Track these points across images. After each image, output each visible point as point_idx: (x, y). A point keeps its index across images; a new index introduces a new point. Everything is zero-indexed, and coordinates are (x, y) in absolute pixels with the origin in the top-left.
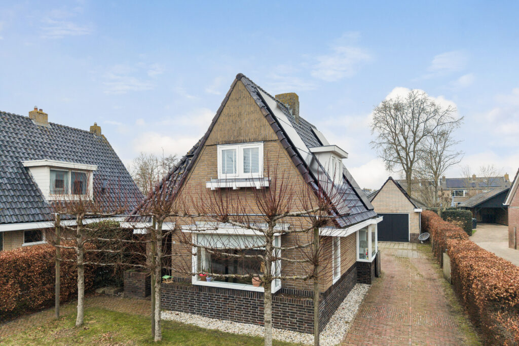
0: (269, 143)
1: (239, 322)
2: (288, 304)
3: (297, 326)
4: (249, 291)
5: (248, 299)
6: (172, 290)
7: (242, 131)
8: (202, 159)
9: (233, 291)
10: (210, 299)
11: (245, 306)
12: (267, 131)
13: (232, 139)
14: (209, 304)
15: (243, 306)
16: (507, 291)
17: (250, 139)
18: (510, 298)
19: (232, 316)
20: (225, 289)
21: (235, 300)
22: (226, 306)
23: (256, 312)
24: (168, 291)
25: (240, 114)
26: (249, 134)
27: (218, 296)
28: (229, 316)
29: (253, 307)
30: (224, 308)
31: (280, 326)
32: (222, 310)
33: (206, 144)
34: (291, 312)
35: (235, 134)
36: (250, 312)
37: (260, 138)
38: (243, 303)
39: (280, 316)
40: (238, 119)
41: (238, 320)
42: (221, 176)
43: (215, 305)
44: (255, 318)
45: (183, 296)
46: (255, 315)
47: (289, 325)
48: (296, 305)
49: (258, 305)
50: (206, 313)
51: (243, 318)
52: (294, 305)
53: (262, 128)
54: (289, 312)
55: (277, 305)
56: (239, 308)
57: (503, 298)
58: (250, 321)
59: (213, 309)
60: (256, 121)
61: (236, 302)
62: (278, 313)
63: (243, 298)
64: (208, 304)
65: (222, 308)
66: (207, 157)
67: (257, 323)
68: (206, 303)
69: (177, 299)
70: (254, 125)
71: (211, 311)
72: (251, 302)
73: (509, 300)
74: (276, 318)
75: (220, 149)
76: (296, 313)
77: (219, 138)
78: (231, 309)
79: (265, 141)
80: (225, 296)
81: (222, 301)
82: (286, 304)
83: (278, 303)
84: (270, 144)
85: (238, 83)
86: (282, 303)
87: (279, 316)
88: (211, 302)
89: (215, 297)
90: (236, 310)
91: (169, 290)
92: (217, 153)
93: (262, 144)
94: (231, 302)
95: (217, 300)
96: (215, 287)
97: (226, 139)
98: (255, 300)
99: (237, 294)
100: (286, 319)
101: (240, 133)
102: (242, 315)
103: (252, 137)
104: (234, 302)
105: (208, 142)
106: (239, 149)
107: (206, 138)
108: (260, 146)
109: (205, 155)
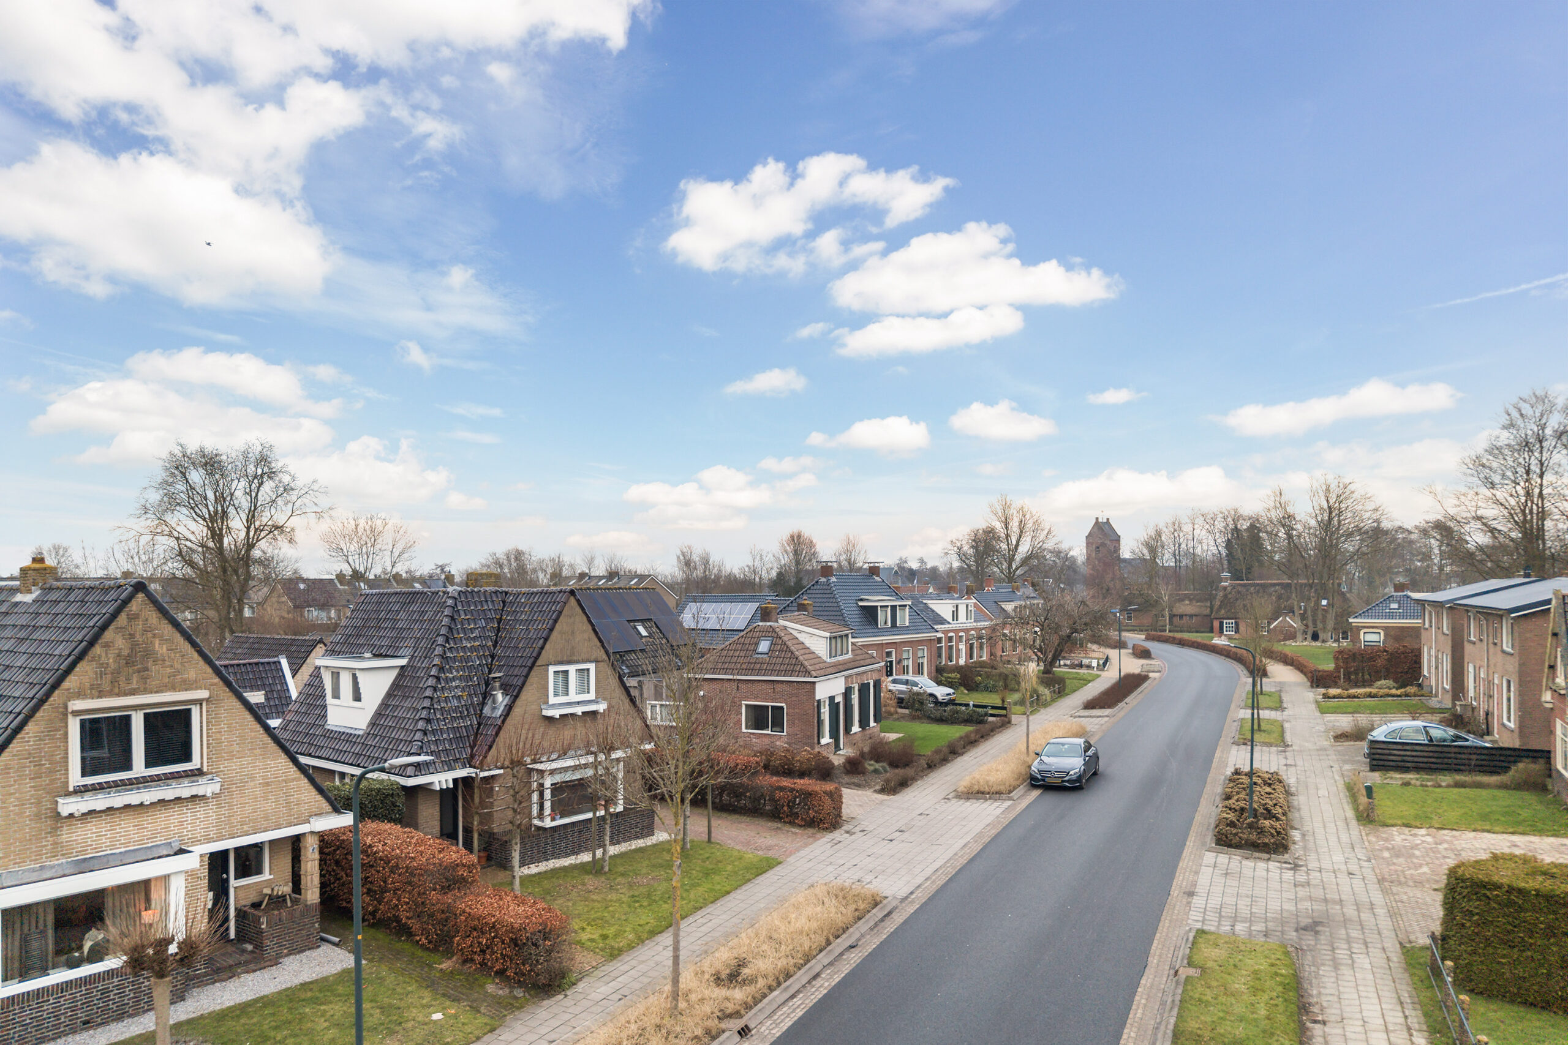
0: (600, 664)
2: (634, 817)
7: (575, 650)
8: (531, 681)
9: (586, 820)
10: (565, 837)
12: (599, 652)
13: (565, 659)
14: (564, 843)
17: (583, 660)
19: (586, 847)
20: (578, 821)
22: (581, 839)
25: (573, 633)
26: (582, 655)
27: (573, 831)
28: (584, 848)
30: (579, 842)
32: (577, 844)
33: (537, 664)
35: (568, 653)
37: (592, 659)
40: (571, 638)
42: (552, 700)
45: (536, 844)
50: (561, 854)
55: (625, 821)
59: (568, 847)
60: (589, 640)
65: (576, 842)
66: (536, 679)
68: (562, 843)
70: (585, 644)
71: (565, 850)
75: (552, 669)
77: (551, 657)
79: (596, 661)
80: (579, 829)
81: (577, 835)
82: (632, 817)
83: (628, 817)
88: (565, 840)
92: (548, 674)
93: (594, 665)
94: (585, 833)
95: (572, 836)
96: (568, 824)
97: (559, 659)
101: (573, 652)
103: (584, 656)
104: (588, 832)
105: (539, 663)
106: (572, 669)
107: (536, 659)
108: (592, 667)
109: (533, 678)
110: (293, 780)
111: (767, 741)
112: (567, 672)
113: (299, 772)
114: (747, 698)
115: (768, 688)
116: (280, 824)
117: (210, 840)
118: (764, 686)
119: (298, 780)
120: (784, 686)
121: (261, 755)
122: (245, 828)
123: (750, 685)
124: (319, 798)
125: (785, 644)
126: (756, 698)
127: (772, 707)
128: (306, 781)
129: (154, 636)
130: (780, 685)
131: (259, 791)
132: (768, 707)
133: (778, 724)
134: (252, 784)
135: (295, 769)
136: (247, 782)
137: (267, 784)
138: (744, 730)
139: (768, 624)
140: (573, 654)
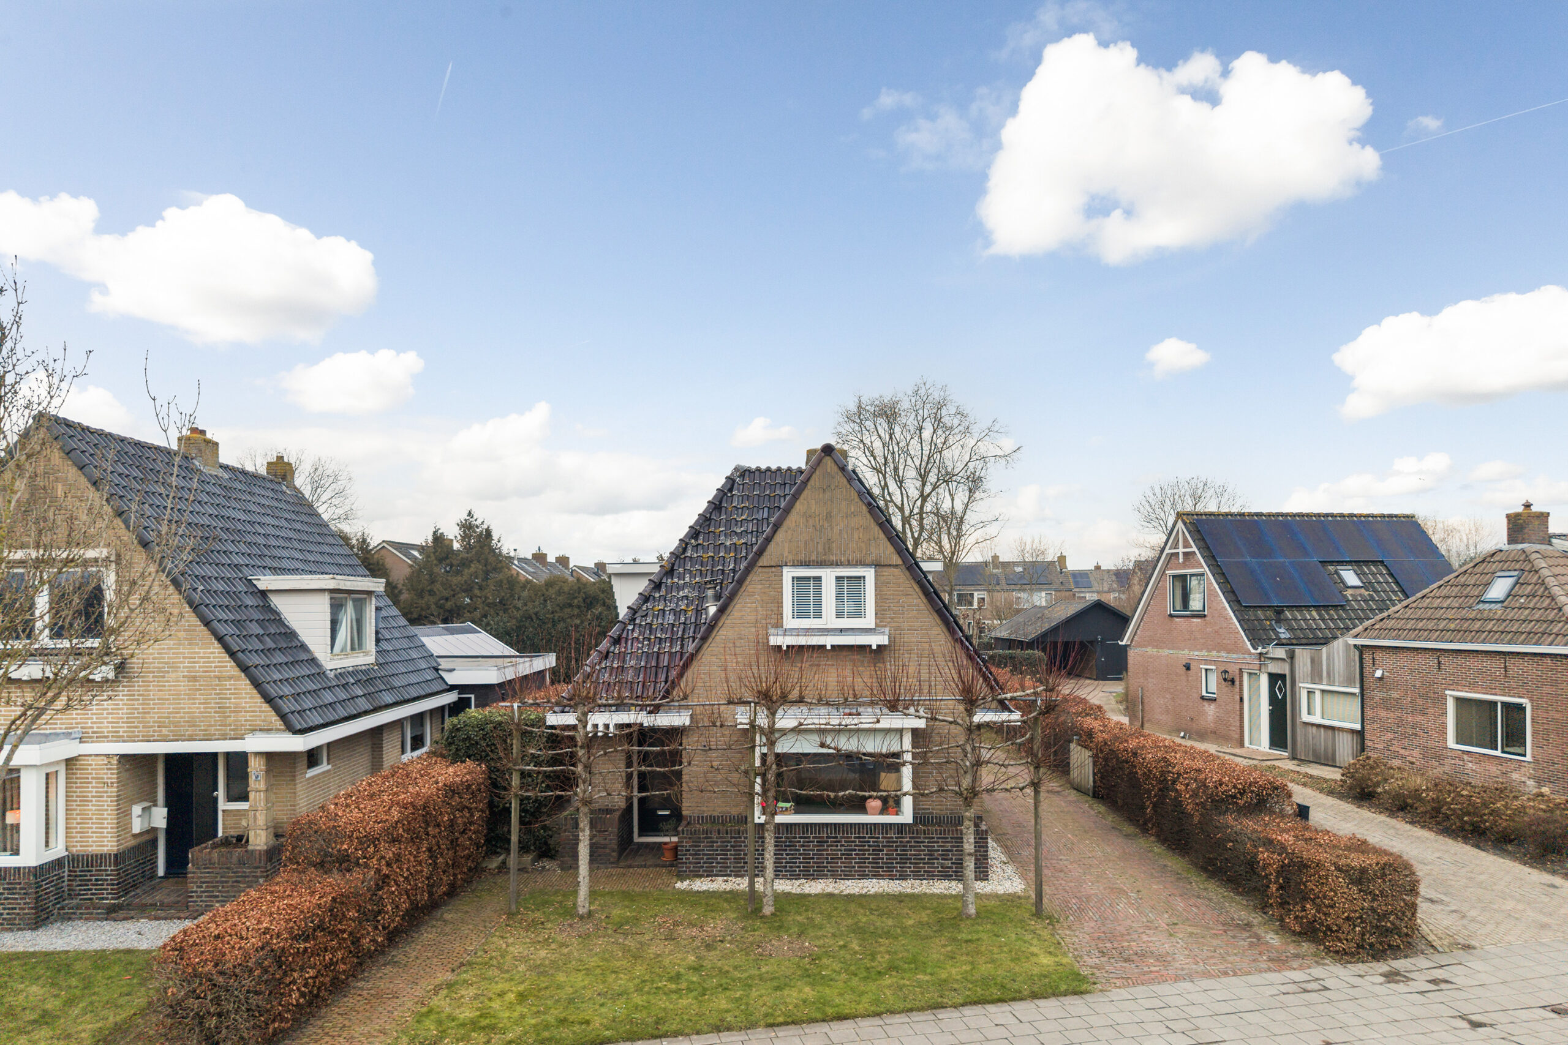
0: (885, 569)
1: (848, 879)
2: (938, 838)
3: (953, 872)
4: (867, 824)
5: (865, 837)
6: (706, 838)
7: (834, 545)
8: (750, 590)
9: (835, 825)
10: (789, 846)
11: (859, 850)
12: (882, 549)
13: (814, 558)
14: (787, 854)
15: (855, 850)
16: (1235, 787)
17: (849, 561)
18: (1238, 796)
19: (833, 871)
20: (819, 824)
21: (839, 842)
22: (823, 855)
23: (879, 859)
24: (699, 840)
25: (829, 516)
26: (848, 552)
27: (806, 838)
28: (828, 871)
29: (873, 850)
30: (817, 859)
31: (923, 875)
32: (814, 863)
33: (760, 563)
34: (942, 851)
35: (820, 548)
36: (869, 859)
37: (869, 560)
38: (855, 846)
39: (924, 859)
40: (826, 525)
41: (845, 875)
42: (789, 622)
43: (800, 854)
44: (878, 867)
45: (732, 846)
46: (879, 863)
47: (939, 872)
48: (951, 838)
49: (883, 846)
50: (782, 871)
51: (855, 871)
52: (947, 838)
53: (873, 543)
54: (939, 851)
55: (918, 842)
56: (847, 854)
57: (1231, 796)
58: (868, 875)
59: (796, 863)
60: (861, 529)
61: (841, 846)
62: (920, 855)
63: (855, 838)
64: (785, 856)
65: (813, 858)
66: (760, 587)
67: (882, 876)
68: (782, 855)
69: (717, 855)
70: (856, 536)
71: (791, 867)
72: (869, 842)
73: (1237, 798)
74: (916, 863)
75: (788, 574)
76: (952, 851)
77: (786, 554)
78: (832, 859)
79: (877, 565)
80: (819, 837)
81: (814, 846)
82: (933, 838)
83: (920, 838)
84: (887, 571)
85: (824, 461)
86: (926, 838)
87: (922, 859)
88: (790, 850)
89: (800, 842)
90: (841, 858)
91: (700, 838)
92: (782, 580)
93: (873, 570)
94: (832, 846)
95: (803, 846)
96: (799, 824)
97: (802, 557)
98: (878, 838)
99: (843, 831)
100: (934, 863)
101: (829, 548)
102: (854, 867)
103: (853, 557)
104: (837, 846)
105: (764, 561)
106: (828, 576)
107: (760, 553)
108: (869, 574)
109: (755, 583)
110: (230, 678)
111: (1494, 769)
112: (818, 579)
113: (237, 669)
114: (1454, 685)
115: (1494, 666)
116: (209, 735)
117: (119, 739)
118: (1487, 663)
119: (238, 679)
120: (1526, 664)
121: (186, 639)
122: (165, 731)
123: (1460, 660)
124: (266, 707)
125: (1543, 583)
126: (1472, 686)
127: (1505, 705)
128: (248, 682)
129: (57, 480)
130: (1519, 662)
131: (183, 686)
132: (1495, 703)
133: (1515, 737)
134: (174, 675)
135: (233, 664)
136: (168, 672)
137: (194, 679)
138: (1451, 743)
139: (1520, 546)
140: (828, 550)
